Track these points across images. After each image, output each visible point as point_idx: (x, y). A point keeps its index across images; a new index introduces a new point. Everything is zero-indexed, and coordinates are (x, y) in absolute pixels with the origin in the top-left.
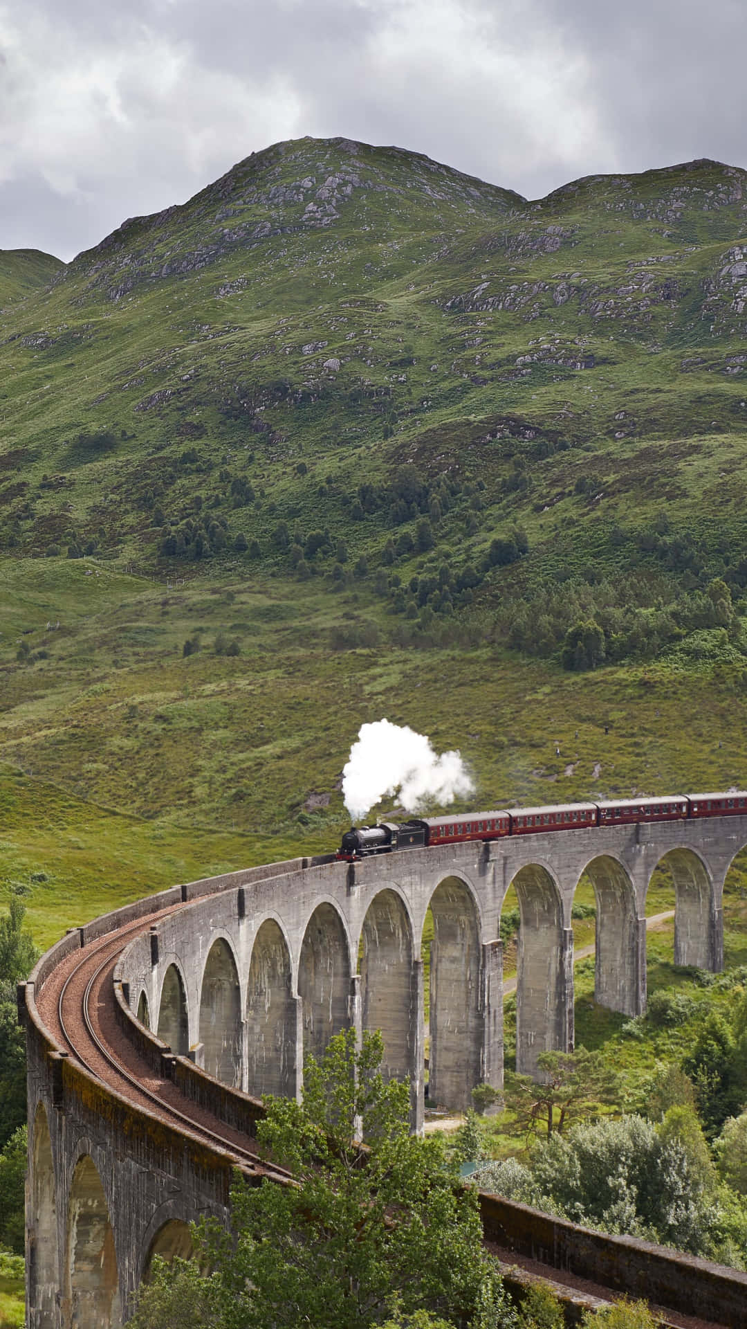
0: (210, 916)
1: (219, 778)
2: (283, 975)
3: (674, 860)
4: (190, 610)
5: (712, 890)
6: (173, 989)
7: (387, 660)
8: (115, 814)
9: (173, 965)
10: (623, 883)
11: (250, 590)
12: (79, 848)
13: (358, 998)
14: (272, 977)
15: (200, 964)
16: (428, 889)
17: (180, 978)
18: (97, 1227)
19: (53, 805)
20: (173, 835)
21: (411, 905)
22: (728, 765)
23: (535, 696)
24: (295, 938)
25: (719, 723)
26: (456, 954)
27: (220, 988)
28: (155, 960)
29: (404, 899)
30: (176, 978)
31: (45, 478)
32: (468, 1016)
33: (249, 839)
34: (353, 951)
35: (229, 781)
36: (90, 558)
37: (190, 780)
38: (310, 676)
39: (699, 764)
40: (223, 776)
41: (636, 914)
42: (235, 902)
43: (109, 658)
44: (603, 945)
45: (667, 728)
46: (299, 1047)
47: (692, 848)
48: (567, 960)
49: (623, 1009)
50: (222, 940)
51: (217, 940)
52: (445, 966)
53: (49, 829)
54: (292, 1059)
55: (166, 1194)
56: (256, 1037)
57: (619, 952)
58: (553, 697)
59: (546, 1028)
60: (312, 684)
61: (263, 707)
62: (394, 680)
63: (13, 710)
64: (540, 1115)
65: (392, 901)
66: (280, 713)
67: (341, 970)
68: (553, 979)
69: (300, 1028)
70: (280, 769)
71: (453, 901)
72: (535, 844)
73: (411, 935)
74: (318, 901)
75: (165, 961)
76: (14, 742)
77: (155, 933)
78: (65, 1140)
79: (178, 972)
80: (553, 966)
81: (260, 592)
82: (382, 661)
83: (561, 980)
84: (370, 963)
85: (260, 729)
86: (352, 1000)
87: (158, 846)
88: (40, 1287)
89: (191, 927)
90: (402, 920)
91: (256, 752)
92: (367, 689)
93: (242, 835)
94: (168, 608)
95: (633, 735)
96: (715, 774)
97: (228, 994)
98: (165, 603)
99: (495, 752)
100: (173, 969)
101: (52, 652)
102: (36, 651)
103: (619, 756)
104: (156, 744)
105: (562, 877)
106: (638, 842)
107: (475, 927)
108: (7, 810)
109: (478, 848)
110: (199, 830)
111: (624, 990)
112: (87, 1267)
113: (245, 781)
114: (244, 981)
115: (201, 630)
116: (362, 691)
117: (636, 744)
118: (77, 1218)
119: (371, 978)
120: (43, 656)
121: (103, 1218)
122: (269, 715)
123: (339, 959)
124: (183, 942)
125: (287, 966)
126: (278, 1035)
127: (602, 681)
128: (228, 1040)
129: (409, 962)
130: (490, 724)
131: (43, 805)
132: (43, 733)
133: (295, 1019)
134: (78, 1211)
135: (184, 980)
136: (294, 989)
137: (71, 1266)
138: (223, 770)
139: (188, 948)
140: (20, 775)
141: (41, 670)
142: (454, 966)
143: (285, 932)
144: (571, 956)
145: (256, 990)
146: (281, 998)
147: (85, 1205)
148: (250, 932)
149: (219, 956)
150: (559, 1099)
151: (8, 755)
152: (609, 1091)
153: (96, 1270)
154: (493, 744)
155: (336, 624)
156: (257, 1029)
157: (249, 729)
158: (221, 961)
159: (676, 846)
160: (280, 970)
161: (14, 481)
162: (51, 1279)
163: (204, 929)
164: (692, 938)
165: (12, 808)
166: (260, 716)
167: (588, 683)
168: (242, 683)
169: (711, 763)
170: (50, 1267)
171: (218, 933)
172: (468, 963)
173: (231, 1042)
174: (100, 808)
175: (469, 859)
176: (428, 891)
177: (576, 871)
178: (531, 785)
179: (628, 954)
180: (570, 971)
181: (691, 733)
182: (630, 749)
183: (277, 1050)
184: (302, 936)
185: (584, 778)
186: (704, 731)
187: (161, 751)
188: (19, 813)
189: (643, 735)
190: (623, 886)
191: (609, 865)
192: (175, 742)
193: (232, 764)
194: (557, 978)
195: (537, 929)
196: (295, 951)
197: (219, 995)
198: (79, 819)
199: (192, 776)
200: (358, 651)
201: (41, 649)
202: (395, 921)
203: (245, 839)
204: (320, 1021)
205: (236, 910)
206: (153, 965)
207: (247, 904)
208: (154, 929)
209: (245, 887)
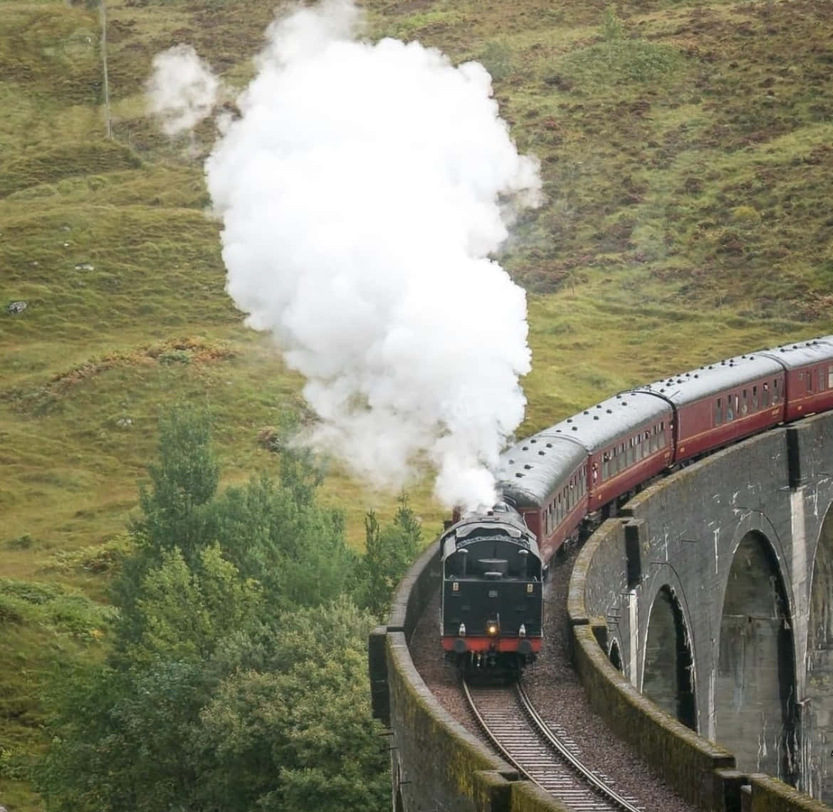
0: (734, 487)
1: (688, 204)
6: (665, 638)
9: (666, 588)
15: (716, 586)
17: (678, 615)
20: (596, 326)
27: (751, 637)
28: (633, 578)
30: (672, 615)
33: (755, 331)
35: (707, 211)
37: (625, 211)
40: (694, 202)
42: (780, 456)
50: (758, 535)
51: (747, 537)
77: (632, 521)
79: (674, 603)
85: (768, 105)
87: (561, 347)
89: (697, 509)
91: (762, 152)
93: (740, 325)
97: (768, 647)
100: (666, 597)
104: (550, 135)
110: (647, 313)
114: (800, 620)
122: (783, 73)
124: (682, 541)
128: (769, 742)
135: (685, 620)
138: (693, 187)
139: (693, 553)
145: (818, 639)
148: (807, 519)
149: (749, 569)
163: (722, 513)
166: (765, 76)
171: (748, 522)
173: (776, 747)
192: (589, 132)
193: (712, 177)
197: (750, 649)
199: (629, 202)
203: (744, 332)
205: (784, 474)
206: (631, 586)
207: (805, 459)
208: (629, 513)
209: (798, 425)
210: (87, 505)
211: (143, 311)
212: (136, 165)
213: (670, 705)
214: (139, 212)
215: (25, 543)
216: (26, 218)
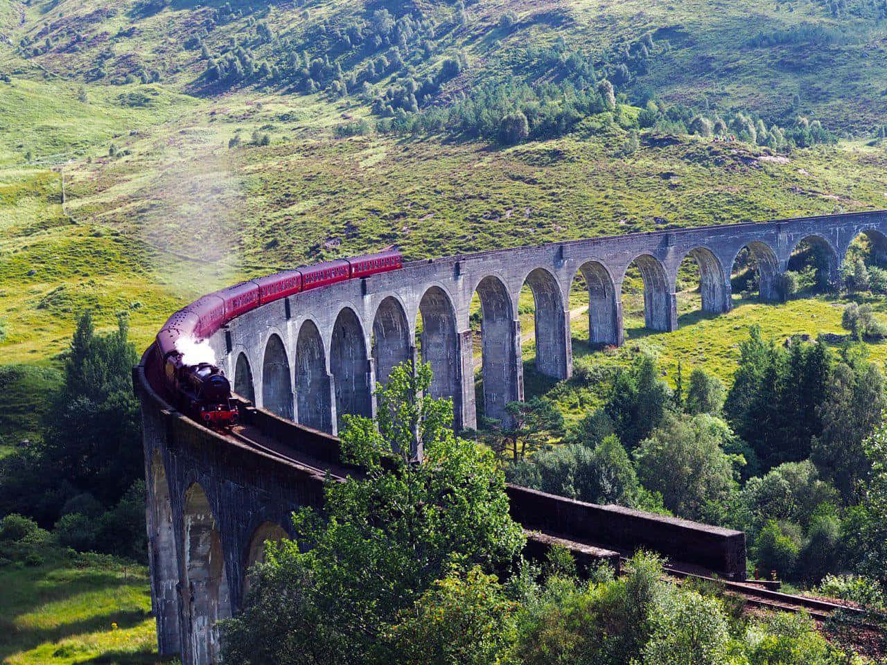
0: (266, 318)
1: (262, 230)
2: (319, 359)
3: (587, 270)
4: (231, 117)
5: (614, 289)
6: (242, 371)
7: (375, 144)
8: (186, 259)
9: (242, 353)
10: (552, 286)
11: (271, 102)
12: (164, 284)
13: (373, 374)
14: (312, 361)
15: (260, 353)
16: (418, 296)
17: (247, 362)
18: (205, 535)
19: (143, 255)
20: (231, 272)
21: (407, 307)
22: (618, 206)
23: (481, 164)
24: (326, 334)
25: (611, 177)
26: (439, 341)
27: (275, 370)
28: (229, 349)
29: (401, 303)
30: (245, 363)
31: (121, 28)
32: (449, 385)
34: (368, 341)
35: (268, 232)
36: (158, 84)
37: (239, 233)
38: (321, 157)
39: (599, 206)
40: (263, 229)
41: (563, 308)
42: (283, 308)
43: (176, 151)
44: (540, 330)
45: (575, 182)
46: (334, 409)
47: (600, 261)
48: (517, 342)
49: (556, 375)
50: (275, 335)
51: (271, 336)
52: (432, 349)
53: (140, 272)
54: (329, 418)
55: (259, 503)
56: (302, 405)
57: (552, 335)
58: (495, 164)
59: (504, 390)
60: (323, 162)
61: (289, 180)
62: (381, 157)
63: (108, 190)
64: (507, 446)
65: (393, 305)
66: (300, 183)
67: (359, 355)
68: (508, 356)
69: (333, 396)
70: (304, 223)
71: (436, 304)
72: (491, 262)
73: (408, 328)
74: (342, 305)
75: (237, 349)
76: (111, 212)
77: (228, 330)
78: (178, 473)
79: (246, 358)
80: (507, 346)
81: (281, 103)
82: (371, 144)
83: (513, 356)
84: (379, 350)
85: (288, 195)
86: (369, 376)
88: (163, 583)
89: (253, 326)
90: (401, 319)
91: (286, 211)
92: (362, 164)
94: (215, 117)
95: (551, 188)
96: (609, 212)
97: (281, 374)
98: (213, 113)
99: (455, 204)
100: (242, 356)
101: (135, 150)
102: (122, 150)
103: (542, 203)
104: (214, 208)
105: (511, 284)
106: (562, 258)
107: (452, 321)
108: (109, 260)
109: (452, 265)
110: (248, 267)
111: (556, 361)
112: (198, 564)
113: (280, 232)
114: (292, 364)
115: (239, 130)
116: (358, 166)
117: (553, 194)
118: (189, 529)
119: (381, 361)
120: (127, 153)
121: (209, 528)
122: (293, 185)
123: (358, 347)
124: (247, 337)
125: (322, 353)
126: (318, 402)
127: (527, 152)
128: (283, 406)
129: (407, 347)
130: (451, 184)
131: (134, 255)
132: (133, 204)
133: (330, 389)
134: (190, 524)
135: (250, 364)
136: (328, 370)
137: (187, 564)
138: (262, 224)
139: (252, 341)
140: (117, 235)
141: (127, 161)
142: (438, 350)
143: (319, 329)
144: (519, 339)
145: (300, 371)
146: (318, 376)
147: (195, 519)
148: (294, 329)
149: (274, 347)
150: (522, 434)
151: (107, 221)
152: (555, 427)
153: (206, 566)
154: (454, 199)
155: (336, 122)
156: (303, 399)
157: (279, 195)
158: (274, 351)
159: (588, 260)
160: (317, 356)
161: (99, 32)
162: (171, 577)
163: (263, 328)
164: (601, 323)
165: (112, 258)
166: (287, 186)
167: (517, 154)
168: (273, 163)
169: (606, 204)
170: (169, 568)
171: (271, 331)
172: (448, 348)
173: (285, 408)
174: (175, 255)
175: (445, 274)
176: (418, 297)
177: (521, 280)
178: (481, 225)
179: (558, 336)
180: (519, 350)
181: (592, 184)
182: (550, 197)
183: (317, 412)
184: (331, 331)
185: (519, 218)
186: (600, 183)
187: (217, 213)
188: (117, 261)
189: (558, 187)
190: (553, 289)
191: (543, 275)
193: (269, 220)
194: (510, 355)
195: (495, 322)
196: (327, 342)
197: (275, 375)
198: (162, 264)
199: (241, 230)
200: (354, 138)
201: (126, 148)
202: (396, 319)
204: (347, 392)
205: (284, 314)
206: (228, 352)
207: (292, 309)
208: (228, 327)
209: (289, 297)
210: (57, 338)
211: (76, 272)
212: (74, 223)
213: (245, 394)
214: (75, 239)
215: (34, 351)
216: (36, 242)
